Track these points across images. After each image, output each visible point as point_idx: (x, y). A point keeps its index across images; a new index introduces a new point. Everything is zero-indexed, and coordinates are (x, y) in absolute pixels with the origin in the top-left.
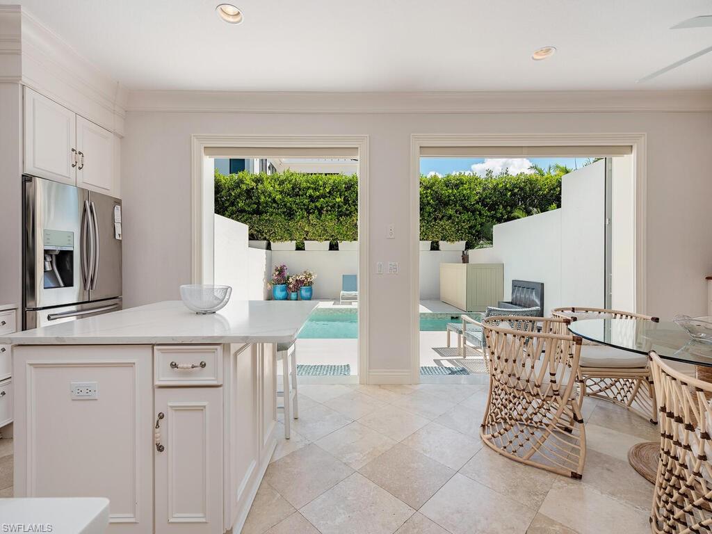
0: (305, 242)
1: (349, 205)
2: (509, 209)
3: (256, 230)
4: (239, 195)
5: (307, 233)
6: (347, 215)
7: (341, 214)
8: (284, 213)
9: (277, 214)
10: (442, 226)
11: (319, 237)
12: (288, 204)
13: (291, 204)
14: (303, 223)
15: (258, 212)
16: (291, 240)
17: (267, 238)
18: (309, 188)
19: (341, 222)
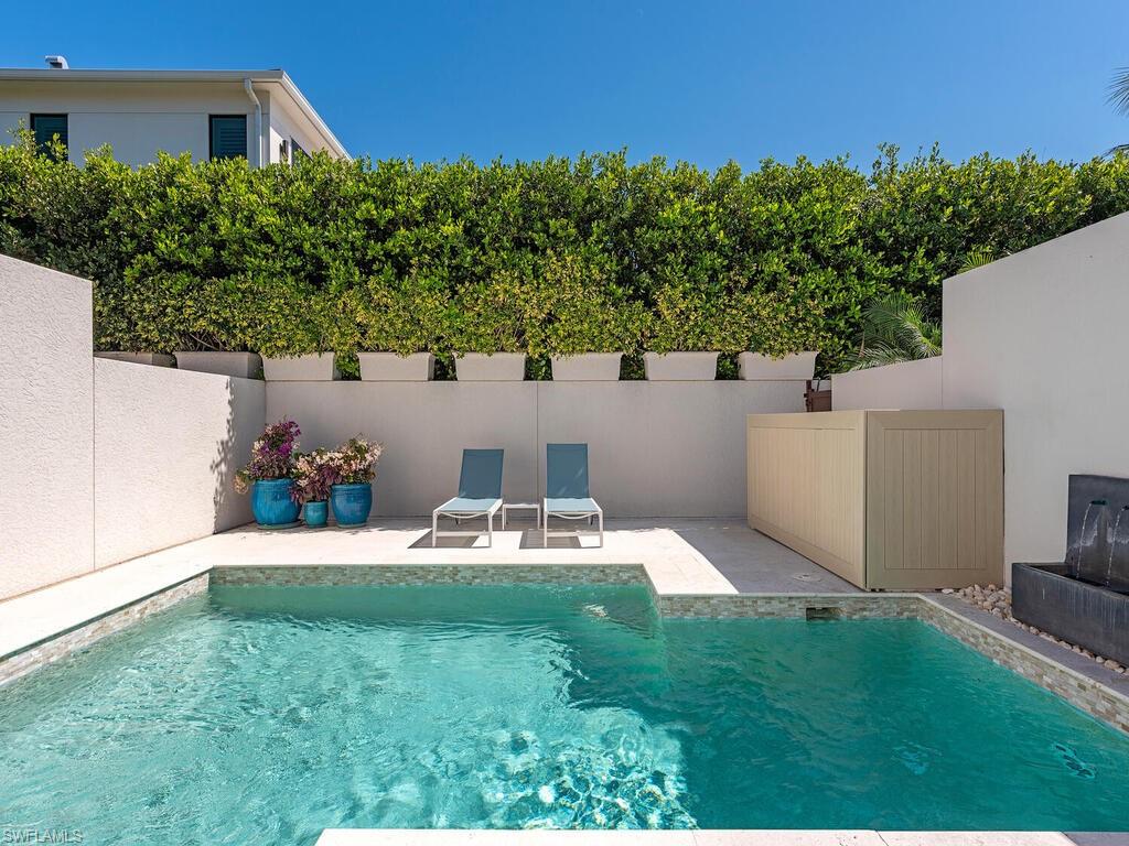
0: (360, 355)
1: (483, 248)
2: (942, 257)
3: (214, 322)
4: (162, 219)
5: (363, 329)
6: (480, 278)
7: (458, 276)
8: (295, 272)
9: (272, 275)
10: (750, 308)
11: (396, 342)
12: (307, 246)
13: (314, 246)
14: (351, 299)
15: (219, 270)
16: (321, 350)
17: (249, 344)
18: (365, 197)
19: (460, 300)
